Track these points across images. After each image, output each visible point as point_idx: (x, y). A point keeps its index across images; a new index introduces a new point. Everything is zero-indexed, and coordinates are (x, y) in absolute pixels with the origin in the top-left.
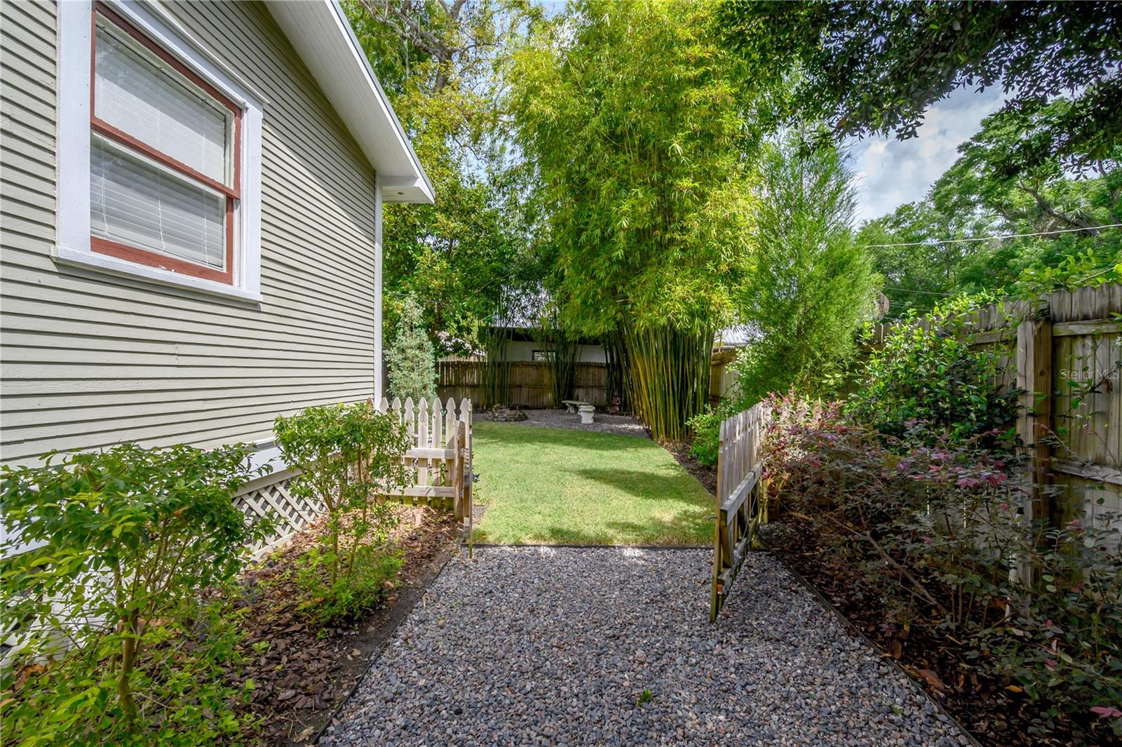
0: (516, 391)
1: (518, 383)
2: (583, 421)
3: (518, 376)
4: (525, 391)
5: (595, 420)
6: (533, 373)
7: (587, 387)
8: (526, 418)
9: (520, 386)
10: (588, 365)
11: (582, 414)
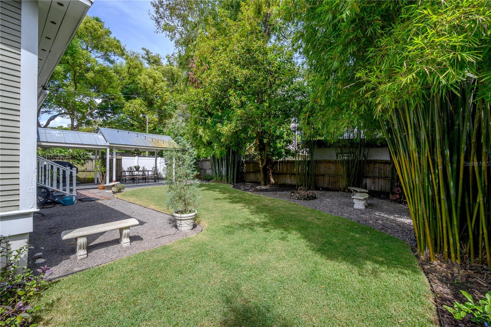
0: (320, 178)
1: (322, 173)
2: (356, 206)
3: (322, 169)
4: (327, 179)
5: (369, 206)
6: (333, 167)
7: (374, 178)
8: (314, 198)
9: (324, 175)
10: (375, 162)
11: (354, 201)
